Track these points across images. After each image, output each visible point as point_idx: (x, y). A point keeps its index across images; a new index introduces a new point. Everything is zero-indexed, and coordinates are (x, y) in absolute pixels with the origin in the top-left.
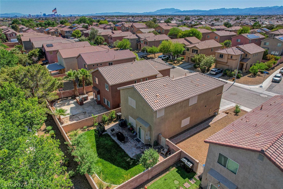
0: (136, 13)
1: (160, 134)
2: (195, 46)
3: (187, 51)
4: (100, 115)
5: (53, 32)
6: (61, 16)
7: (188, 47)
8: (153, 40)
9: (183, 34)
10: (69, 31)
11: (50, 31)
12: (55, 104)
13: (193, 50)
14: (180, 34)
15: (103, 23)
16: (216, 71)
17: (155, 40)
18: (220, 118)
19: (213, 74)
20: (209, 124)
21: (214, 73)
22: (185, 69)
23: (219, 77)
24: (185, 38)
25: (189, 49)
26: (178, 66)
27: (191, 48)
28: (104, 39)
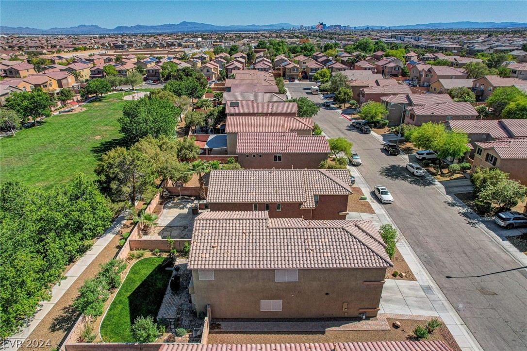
0: (512, 24)
1: (209, 305)
2: (492, 149)
3: (478, 153)
4: (183, 241)
5: (290, 68)
6: (351, 28)
7: (481, 147)
8: (429, 113)
9: (520, 106)
10: (316, 68)
11: (286, 67)
12: (169, 201)
13: (488, 155)
14: (512, 105)
15: (392, 56)
16: (509, 219)
17: (432, 113)
18: (365, 328)
19: (499, 226)
20: (326, 330)
21: (502, 224)
22: (448, 193)
23: (509, 238)
24: (500, 120)
25: (481, 150)
26: (441, 182)
27: (486, 149)
28: (352, 94)
